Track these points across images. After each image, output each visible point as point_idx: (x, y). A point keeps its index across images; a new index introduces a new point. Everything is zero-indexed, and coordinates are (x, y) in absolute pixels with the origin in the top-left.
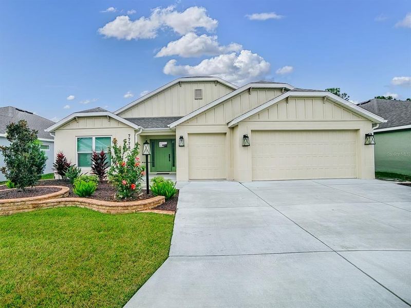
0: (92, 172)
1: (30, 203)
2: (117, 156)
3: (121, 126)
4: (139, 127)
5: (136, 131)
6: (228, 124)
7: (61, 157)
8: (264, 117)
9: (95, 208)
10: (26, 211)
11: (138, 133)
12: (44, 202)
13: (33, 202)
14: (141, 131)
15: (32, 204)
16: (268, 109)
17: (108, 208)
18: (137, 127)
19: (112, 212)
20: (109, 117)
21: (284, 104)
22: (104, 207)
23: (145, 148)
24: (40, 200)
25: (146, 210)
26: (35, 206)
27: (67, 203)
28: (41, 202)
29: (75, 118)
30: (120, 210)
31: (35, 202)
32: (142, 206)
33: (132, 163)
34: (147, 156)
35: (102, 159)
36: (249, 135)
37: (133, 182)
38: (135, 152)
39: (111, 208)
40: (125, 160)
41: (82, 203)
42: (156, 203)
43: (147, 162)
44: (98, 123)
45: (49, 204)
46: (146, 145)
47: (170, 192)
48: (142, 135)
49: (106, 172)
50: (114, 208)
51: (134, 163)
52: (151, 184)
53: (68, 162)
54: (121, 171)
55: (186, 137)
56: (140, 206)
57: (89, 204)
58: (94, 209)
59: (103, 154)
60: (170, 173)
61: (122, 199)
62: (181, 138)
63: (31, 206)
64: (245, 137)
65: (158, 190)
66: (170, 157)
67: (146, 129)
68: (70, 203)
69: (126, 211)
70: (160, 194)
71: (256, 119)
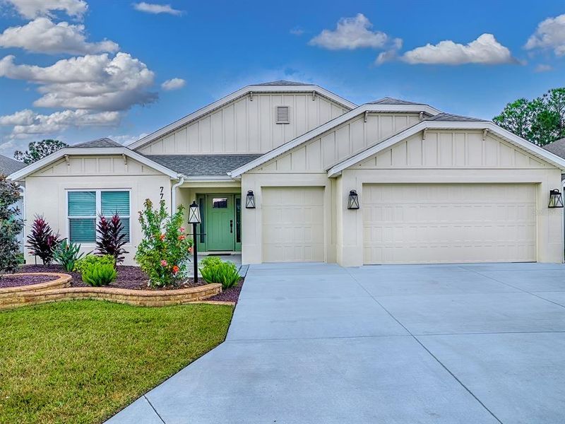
0: (99, 251)
1: (22, 294)
2: (152, 225)
3: (146, 172)
4: (180, 175)
5: (173, 181)
6: (327, 171)
7: (40, 225)
8: (383, 162)
9: (121, 300)
10: (17, 305)
11: (177, 185)
12: (42, 292)
13: (25, 293)
14: (182, 181)
15: (24, 296)
16: (390, 149)
17: (141, 298)
18: (175, 175)
19: (148, 304)
20: (126, 156)
21: (418, 140)
22: (135, 298)
23: (191, 213)
24: (35, 290)
25: (195, 300)
26: (29, 299)
27: (76, 295)
28: (39, 293)
29: (64, 157)
30: (158, 301)
31: (29, 293)
32: (190, 296)
33: (173, 236)
34: (195, 224)
35: (115, 229)
36: (359, 191)
37: (175, 263)
38: (177, 219)
39: (145, 299)
40: (163, 232)
41: (100, 294)
42: (208, 292)
43: (195, 234)
44: (106, 167)
45: (50, 297)
46: (194, 208)
47: (230, 278)
48: (183, 187)
49: (121, 251)
50: (151, 298)
51: (177, 236)
52: (201, 267)
53: (54, 234)
54: (159, 248)
55: (258, 192)
56: (187, 296)
57: (112, 294)
58: (119, 301)
59: (116, 221)
60: (232, 253)
61: (160, 287)
62: (251, 194)
63: (23, 299)
64: (353, 194)
65: (212, 276)
66: (231, 225)
67: (190, 178)
68: (81, 295)
69: (168, 302)
70: (214, 281)
71: (371, 164)
